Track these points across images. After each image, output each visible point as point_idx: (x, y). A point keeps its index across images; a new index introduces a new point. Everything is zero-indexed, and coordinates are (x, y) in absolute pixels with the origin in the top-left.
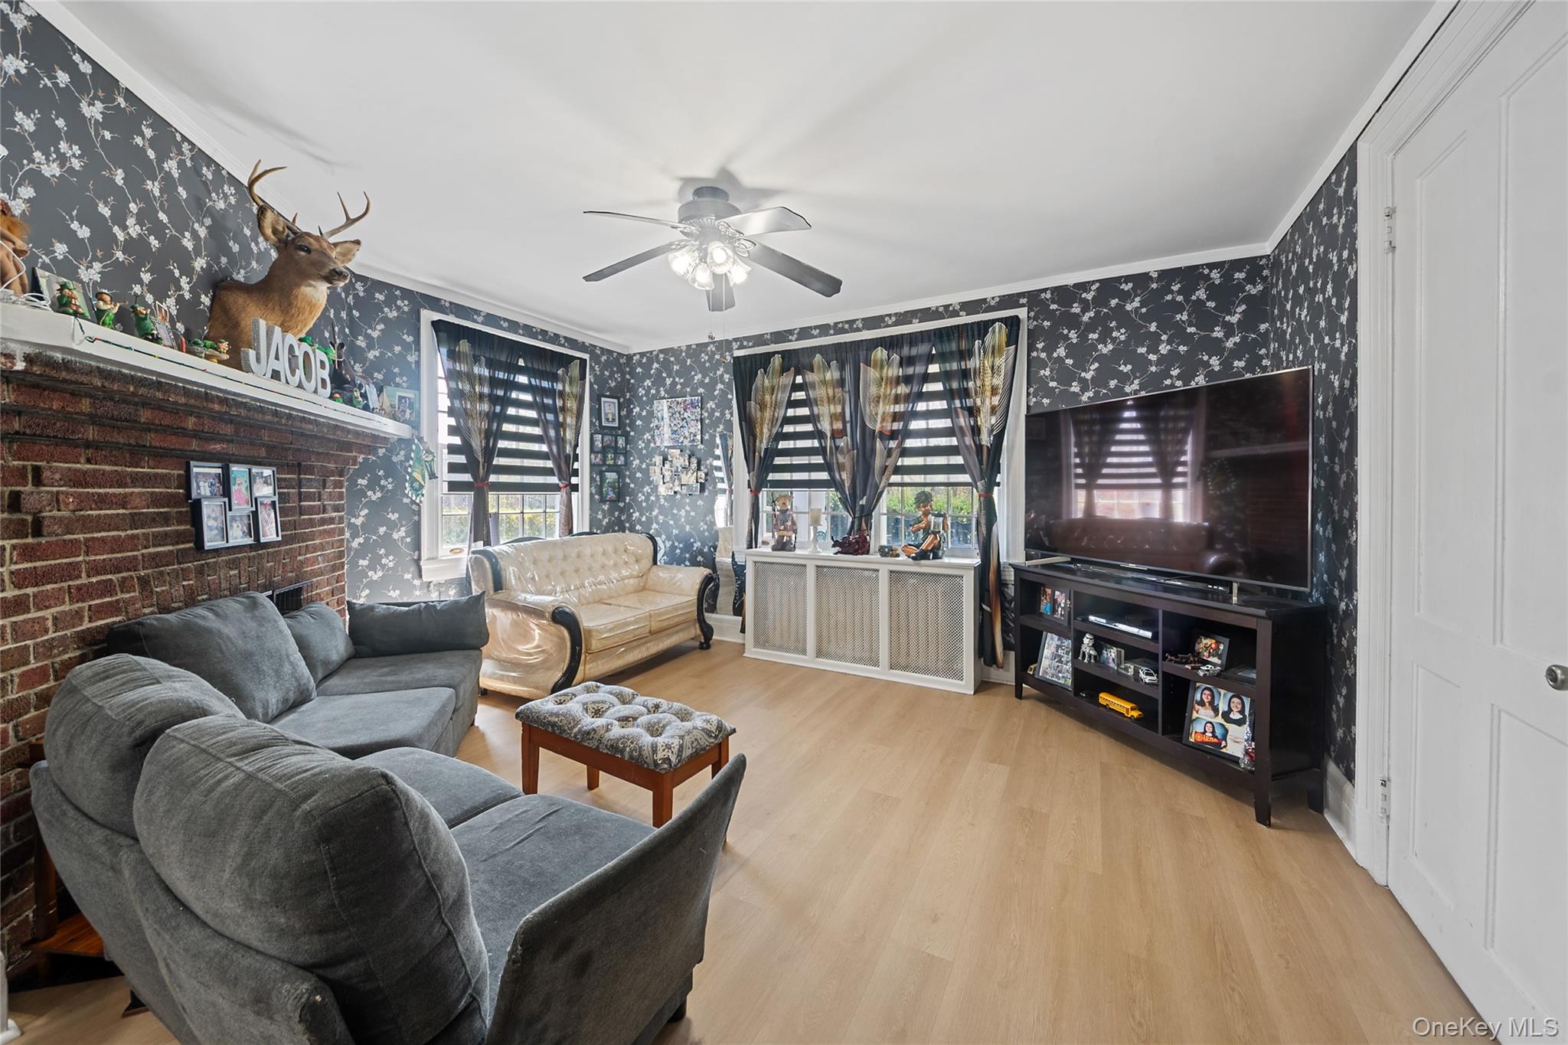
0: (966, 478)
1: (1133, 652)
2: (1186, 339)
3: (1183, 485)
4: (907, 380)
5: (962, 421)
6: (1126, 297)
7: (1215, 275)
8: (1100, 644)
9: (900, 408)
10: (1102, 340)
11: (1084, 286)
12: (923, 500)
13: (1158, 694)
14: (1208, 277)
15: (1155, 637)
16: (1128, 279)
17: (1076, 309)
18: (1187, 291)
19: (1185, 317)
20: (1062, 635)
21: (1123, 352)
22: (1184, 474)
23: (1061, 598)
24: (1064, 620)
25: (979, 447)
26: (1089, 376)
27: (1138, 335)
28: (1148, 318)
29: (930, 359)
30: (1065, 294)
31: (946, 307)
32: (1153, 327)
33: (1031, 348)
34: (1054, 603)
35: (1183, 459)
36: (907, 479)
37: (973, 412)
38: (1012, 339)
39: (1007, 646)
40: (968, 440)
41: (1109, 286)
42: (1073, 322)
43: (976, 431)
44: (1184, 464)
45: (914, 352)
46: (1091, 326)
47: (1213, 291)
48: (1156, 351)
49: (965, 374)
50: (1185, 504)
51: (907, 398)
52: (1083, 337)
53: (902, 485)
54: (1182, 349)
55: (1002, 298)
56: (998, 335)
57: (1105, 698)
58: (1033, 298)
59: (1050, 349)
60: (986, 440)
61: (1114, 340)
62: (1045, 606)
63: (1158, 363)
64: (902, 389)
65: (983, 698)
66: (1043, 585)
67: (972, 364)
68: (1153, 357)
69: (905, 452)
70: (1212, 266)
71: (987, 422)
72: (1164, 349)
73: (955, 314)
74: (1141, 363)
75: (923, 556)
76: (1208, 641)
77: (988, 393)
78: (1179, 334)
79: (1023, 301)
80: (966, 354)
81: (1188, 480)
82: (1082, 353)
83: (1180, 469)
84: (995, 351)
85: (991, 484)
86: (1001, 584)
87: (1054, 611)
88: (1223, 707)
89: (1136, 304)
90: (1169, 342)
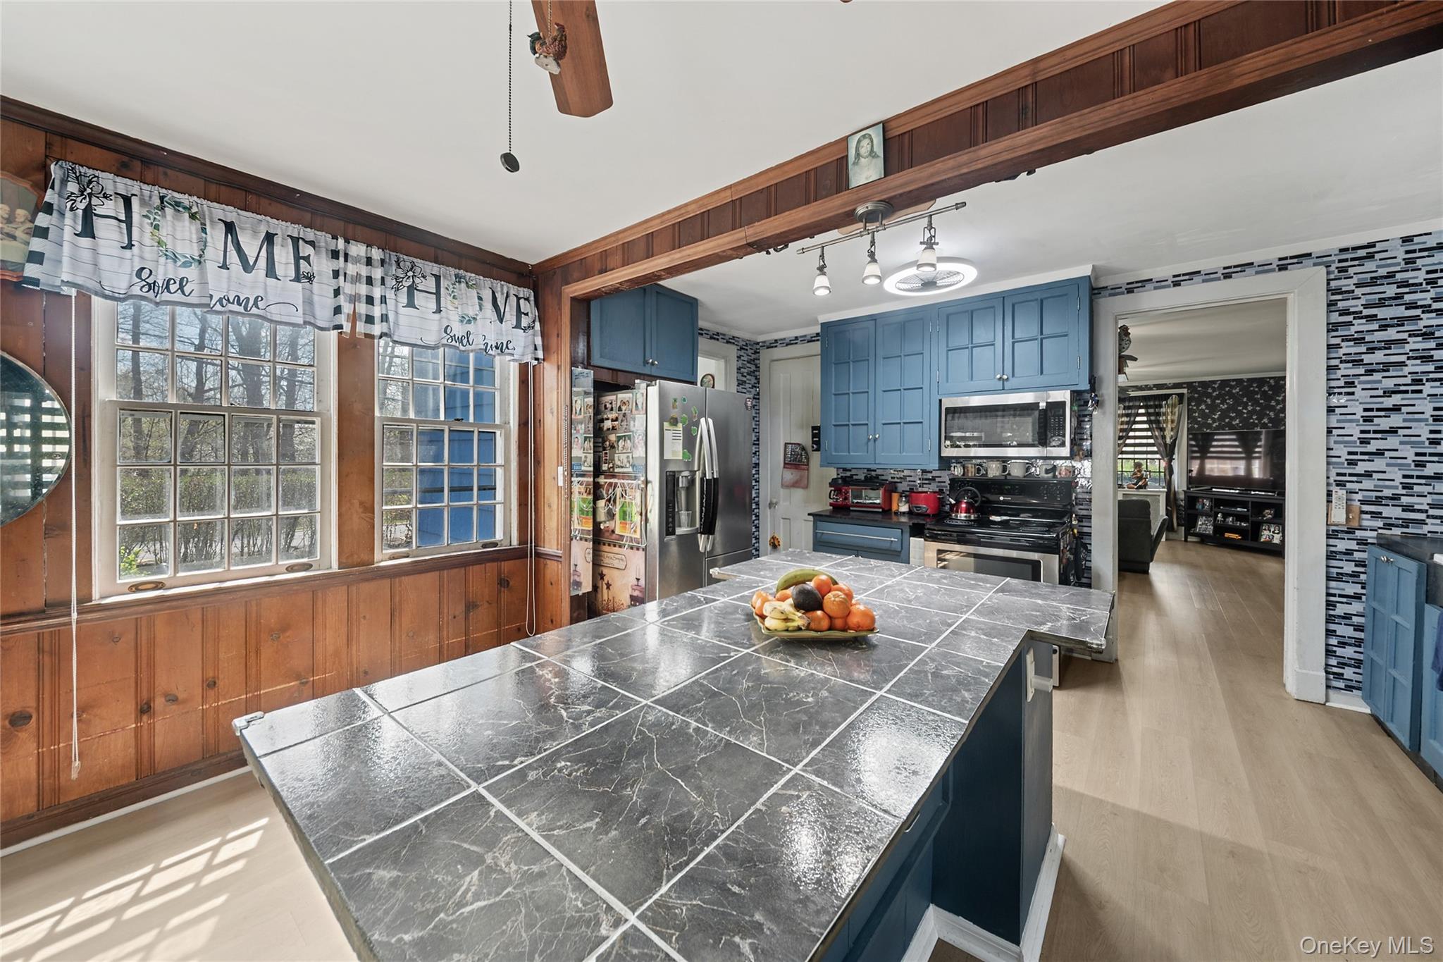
0: (1158, 456)
1: (1240, 517)
2: (1260, 405)
3: (1259, 458)
4: (1127, 415)
5: (1157, 433)
6: (1232, 387)
7: (1272, 381)
8: (1225, 516)
9: (1125, 427)
10: (1222, 403)
11: (1214, 382)
12: (1138, 466)
13: (1250, 529)
14: (1269, 382)
15: (1248, 511)
16: (1234, 380)
17: (1210, 390)
18: (1260, 387)
19: (1259, 396)
20: (1207, 515)
21: (1231, 408)
22: (1259, 452)
23: (1207, 503)
24: (1209, 510)
25: (1165, 444)
26: (1216, 417)
27: (1238, 401)
28: (1243, 396)
29: (1141, 407)
30: (1203, 384)
31: (1146, 386)
32: (1245, 400)
33: (1189, 404)
34: (1204, 505)
35: (1259, 444)
36: (1124, 456)
37: (1162, 430)
38: (1181, 402)
39: (1179, 525)
40: (1160, 441)
41: (1225, 383)
42: (1209, 395)
43: (1164, 437)
44: (1260, 447)
45: (1131, 404)
46: (1217, 397)
47: (1271, 387)
48: (1246, 409)
49: (1158, 414)
50: (1259, 468)
51: (1127, 423)
52: (1213, 401)
53: (1122, 459)
54: (1258, 408)
55: (1174, 384)
56: (1174, 399)
57: (1227, 535)
58: (1190, 385)
59: (1198, 405)
60: (1168, 441)
61: (1227, 403)
62: (1199, 506)
63: (1247, 413)
64: (1125, 419)
65: (1169, 542)
66: (1198, 498)
67: (1163, 410)
68: (1245, 411)
69: (1127, 445)
70: (1270, 378)
71: (1169, 434)
72: (1250, 408)
73: (1150, 389)
74: (1239, 414)
75: (1140, 487)
76: (1267, 511)
77: (1170, 423)
78: (1256, 403)
79: (1185, 386)
80: (1161, 406)
81: (1262, 455)
82: (1213, 408)
83: (1257, 450)
84: (1173, 406)
85: (1171, 459)
86: (1176, 499)
87: (1203, 507)
88: (1272, 530)
89: (1237, 390)
90: (1252, 406)
